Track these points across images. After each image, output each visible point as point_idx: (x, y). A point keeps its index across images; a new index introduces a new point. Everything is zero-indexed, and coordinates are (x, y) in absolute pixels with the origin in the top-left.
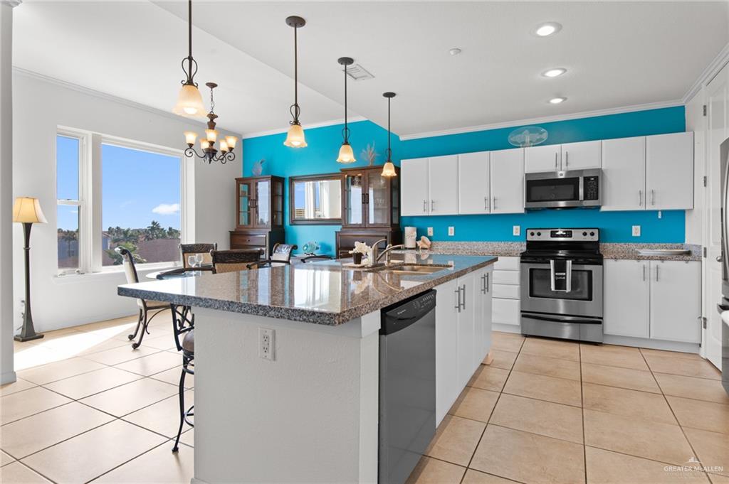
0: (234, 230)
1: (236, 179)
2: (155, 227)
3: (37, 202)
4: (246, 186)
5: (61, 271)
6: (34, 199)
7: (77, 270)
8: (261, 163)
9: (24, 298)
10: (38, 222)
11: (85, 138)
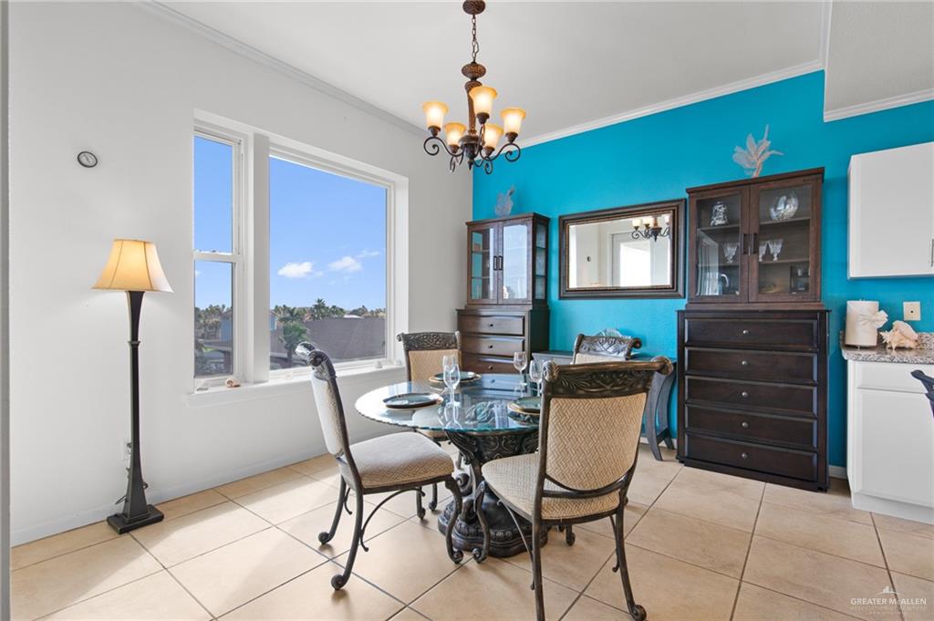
0: (463, 308)
1: (467, 224)
2: (320, 306)
3: (152, 250)
4: (480, 236)
5: (202, 381)
6: (145, 243)
7: (230, 378)
8: (511, 194)
9: (129, 438)
10: (152, 290)
11: (242, 143)
